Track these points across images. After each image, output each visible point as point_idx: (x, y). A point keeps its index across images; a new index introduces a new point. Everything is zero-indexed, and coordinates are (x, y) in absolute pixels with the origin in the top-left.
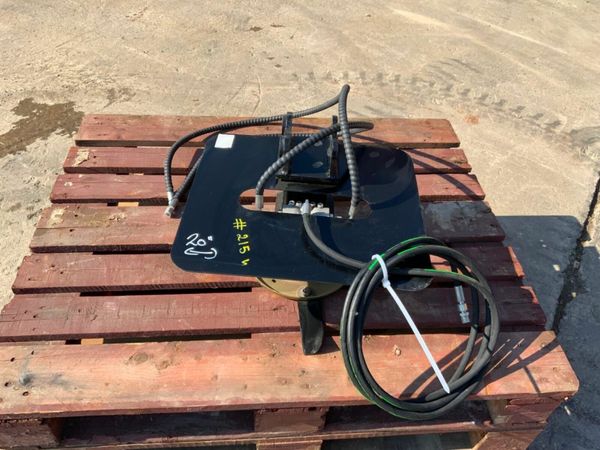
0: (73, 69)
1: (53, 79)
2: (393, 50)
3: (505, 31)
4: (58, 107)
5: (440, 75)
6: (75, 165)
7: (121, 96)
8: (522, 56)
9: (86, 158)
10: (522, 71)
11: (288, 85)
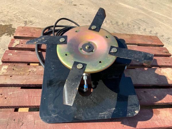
0: (12, 13)
1: (5, 16)
2: (120, 15)
3: (153, 11)
4: (6, 26)
5: (136, 24)
6: (13, 46)
7: (29, 23)
8: (159, 19)
9: (18, 44)
10: (161, 24)
11: (87, 23)
